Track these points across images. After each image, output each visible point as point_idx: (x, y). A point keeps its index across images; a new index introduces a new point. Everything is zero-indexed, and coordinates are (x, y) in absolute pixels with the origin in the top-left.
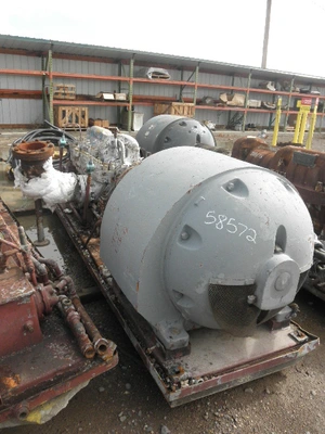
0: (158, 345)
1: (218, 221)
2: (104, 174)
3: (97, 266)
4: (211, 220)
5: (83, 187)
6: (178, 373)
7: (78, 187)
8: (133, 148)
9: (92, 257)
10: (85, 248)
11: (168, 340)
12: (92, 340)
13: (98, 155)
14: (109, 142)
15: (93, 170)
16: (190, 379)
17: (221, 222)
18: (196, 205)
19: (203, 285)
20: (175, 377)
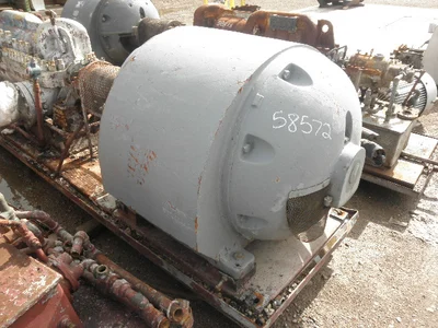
0: (225, 278)
1: (289, 122)
2: (53, 77)
3: (86, 197)
4: (280, 122)
5: (29, 99)
6: (257, 301)
7: (22, 100)
8: (81, 35)
9: (72, 185)
10: (58, 175)
11: (237, 270)
12: (159, 308)
13: (32, 51)
14: (46, 31)
15: (38, 73)
16: (271, 302)
17: (293, 123)
18: (254, 106)
19: (280, 202)
20: (257, 308)
